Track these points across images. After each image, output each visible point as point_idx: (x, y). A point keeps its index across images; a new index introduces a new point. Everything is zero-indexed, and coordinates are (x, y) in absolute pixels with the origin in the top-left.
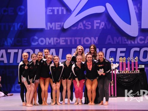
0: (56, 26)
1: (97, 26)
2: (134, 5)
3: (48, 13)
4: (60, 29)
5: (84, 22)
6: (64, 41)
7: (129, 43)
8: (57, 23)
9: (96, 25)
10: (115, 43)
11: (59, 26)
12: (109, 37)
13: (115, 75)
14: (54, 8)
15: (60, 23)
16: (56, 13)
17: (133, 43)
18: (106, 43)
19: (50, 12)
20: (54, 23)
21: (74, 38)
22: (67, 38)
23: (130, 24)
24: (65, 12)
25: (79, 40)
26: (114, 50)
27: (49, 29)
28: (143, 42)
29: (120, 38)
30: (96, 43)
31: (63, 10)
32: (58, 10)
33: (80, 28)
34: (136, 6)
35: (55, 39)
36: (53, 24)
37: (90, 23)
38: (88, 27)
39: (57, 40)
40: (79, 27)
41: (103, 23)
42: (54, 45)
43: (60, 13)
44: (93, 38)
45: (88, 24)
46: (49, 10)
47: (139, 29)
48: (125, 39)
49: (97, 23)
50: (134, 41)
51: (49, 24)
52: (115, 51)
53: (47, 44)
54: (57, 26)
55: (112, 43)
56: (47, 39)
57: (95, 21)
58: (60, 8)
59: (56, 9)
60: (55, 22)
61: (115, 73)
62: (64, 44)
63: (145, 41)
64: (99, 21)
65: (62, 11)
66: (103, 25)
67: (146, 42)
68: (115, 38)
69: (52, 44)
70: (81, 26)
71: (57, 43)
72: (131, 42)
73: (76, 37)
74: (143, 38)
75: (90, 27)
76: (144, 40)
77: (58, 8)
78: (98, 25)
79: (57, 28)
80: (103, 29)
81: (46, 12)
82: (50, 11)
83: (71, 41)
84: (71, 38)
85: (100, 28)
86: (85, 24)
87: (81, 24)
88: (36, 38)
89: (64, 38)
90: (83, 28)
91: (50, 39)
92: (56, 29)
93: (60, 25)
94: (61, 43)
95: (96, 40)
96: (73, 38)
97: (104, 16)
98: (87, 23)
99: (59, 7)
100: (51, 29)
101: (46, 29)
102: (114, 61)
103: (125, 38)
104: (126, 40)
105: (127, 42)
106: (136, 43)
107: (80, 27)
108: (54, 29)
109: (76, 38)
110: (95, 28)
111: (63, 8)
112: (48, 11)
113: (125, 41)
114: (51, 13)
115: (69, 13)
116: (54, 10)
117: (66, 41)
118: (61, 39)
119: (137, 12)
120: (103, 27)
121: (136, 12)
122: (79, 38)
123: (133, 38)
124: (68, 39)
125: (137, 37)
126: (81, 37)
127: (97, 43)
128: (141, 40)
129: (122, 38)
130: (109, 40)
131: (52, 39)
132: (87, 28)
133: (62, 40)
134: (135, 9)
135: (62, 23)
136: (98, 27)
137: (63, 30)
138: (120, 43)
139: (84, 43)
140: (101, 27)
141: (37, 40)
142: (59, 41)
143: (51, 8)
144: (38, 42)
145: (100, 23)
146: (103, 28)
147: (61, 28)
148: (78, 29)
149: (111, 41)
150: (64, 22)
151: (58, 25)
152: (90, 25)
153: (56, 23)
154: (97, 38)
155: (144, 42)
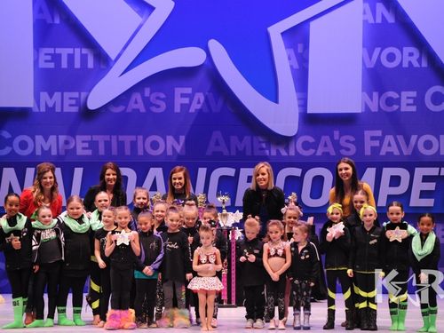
0: (65, 102)
1: (182, 105)
2: (286, 48)
3: (42, 65)
4: (75, 109)
5: (147, 92)
6: (86, 145)
7: (274, 153)
8: (67, 95)
9: (179, 101)
10: (233, 153)
11: (74, 102)
12: (217, 135)
13: (233, 245)
14: (59, 51)
15: (76, 95)
16: (64, 65)
17: (284, 153)
18: (209, 153)
19: (46, 61)
20: (60, 93)
21: (118, 138)
22: (96, 138)
23: (277, 101)
24: (91, 64)
25: (132, 142)
26: (230, 172)
27: (43, 109)
28: (311, 152)
29: (247, 139)
30: (181, 151)
31: (86, 55)
32: (71, 58)
33: (134, 110)
34: (292, 52)
35: (62, 138)
36: (57, 95)
37: (162, 96)
38: (158, 106)
39: (67, 143)
40: (132, 106)
41: (200, 96)
42: (58, 156)
43: (77, 65)
44: (170, 139)
45: (158, 98)
46: (46, 54)
47: (300, 114)
48: (260, 142)
49: (183, 95)
50: (287, 149)
51: (44, 96)
52: (233, 175)
53: (39, 152)
54: (67, 102)
55: (226, 153)
56: (39, 138)
57: (178, 91)
58: (77, 51)
59: (64, 52)
60: (62, 90)
61: (233, 239)
62: (89, 152)
63: (316, 149)
64: (189, 90)
65: (84, 58)
66: (199, 102)
67: (319, 153)
68: (234, 139)
69: (54, 152)
70: (137, 103)
71: (67, 151)
72: (278, 151)
73: (122, 134)
74: (311, 140)
75: (163, 106)
76: (315, 146)
77: (70, 51)
78: (186, 101)
79: (67, 109)
80: (200, 112)
81: (36, 62)
82: (49, 58)
83: (108, 145)
84: (107, 138)
85: (192, 110)
86: (148, 98)
87: (137, 96)
88: (6, 135)
89: (88, 138)
90: (143, 110)
91: (46, 139)
92: (65, 110)
93: (78, 100)
94: (80, 152)
95: (178, 142)
96: (114, 139)
97: (202, 75)
98: (154, 95)
99: (73, 47)
100: (50, 110)
101: (36, 110)
102: (229, 204)
103: (261, 140)
104: (264, 145)
105: (267, 152)
106: (292, 153)
107: (135, 106)
108: (58, 109)
109: (121, 138)
110: (177, 109)
111: (85, 51)
112: (42, 58)
113: (262, 149)
114: (52, 65)
115: (103, 67)
116: (60, 55)
117: (93, 145)
118: (79, 138)
119: (296, 66)
120: (199, 107)
121: (291, 67)
122: (133, 138)
123: (285, 141)
124: (101, 139)
125: (295, 138)
126: (137, 134)
127: (184, 154)
128: (306, 146)
129: (252, 139)
130: (217, 144)
131: (52, 138)
132: (154, 109)
133: (83, 142)
134: (289, 59)
135: (83, 95)
136: (185, 107)
137: (86, 114)
138: (248, 153)
139: (145, 151)
140: (195, 107)
141: (9, 143)
142: (72, 146)
143: (51, 50)
144: (12, 146)
145: (191, 97)
146: (201, 110)
147: (80, 109)
148: (129, 110)
149: (223, 149)
150: (90, 91)
151: (71, 98)
152: (163, 100)
153: (65, 94)
154: (182, 138)
155: (316, 152)
